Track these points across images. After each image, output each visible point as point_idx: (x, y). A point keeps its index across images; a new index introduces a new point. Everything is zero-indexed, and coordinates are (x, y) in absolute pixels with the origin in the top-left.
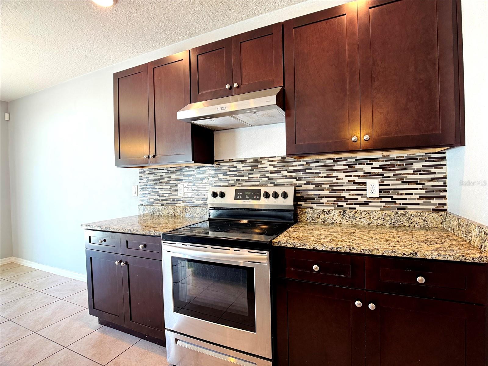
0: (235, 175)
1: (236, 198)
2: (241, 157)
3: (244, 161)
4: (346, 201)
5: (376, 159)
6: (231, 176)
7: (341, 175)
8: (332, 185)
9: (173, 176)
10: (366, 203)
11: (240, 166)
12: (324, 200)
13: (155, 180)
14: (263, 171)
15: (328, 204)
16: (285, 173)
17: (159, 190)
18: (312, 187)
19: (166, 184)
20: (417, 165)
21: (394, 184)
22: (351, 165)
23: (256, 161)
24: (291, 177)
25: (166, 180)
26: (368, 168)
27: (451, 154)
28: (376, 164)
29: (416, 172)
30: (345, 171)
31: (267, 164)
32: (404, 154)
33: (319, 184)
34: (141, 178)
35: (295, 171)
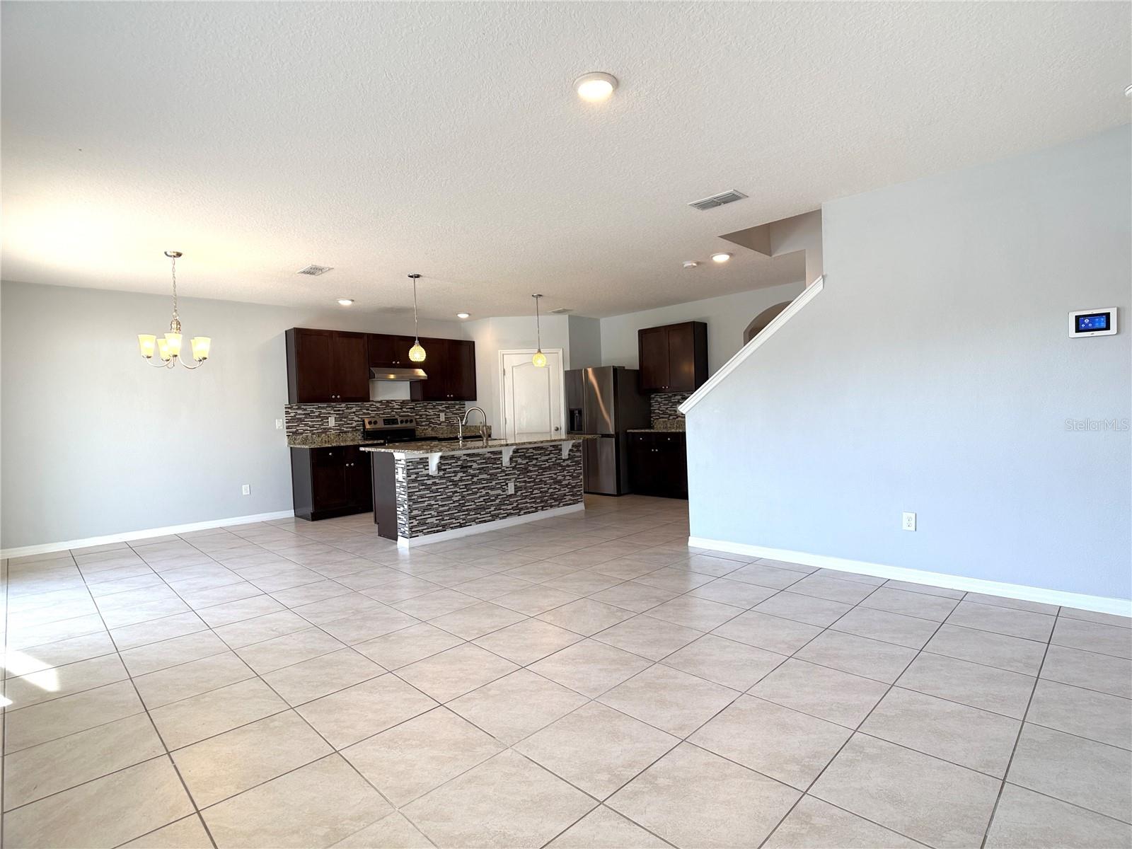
0: (375, 411)
1: (385, 424)
2: (379, 399)
3: (381, 402)
4: (433, 423)
5: (443, 404)
6: (372, 411)
7: (430, 411)
8: (427, 415)
9: (323, 411)
10: (440, 424)
11: (378, 405)
12: (424, 424)
13: (304, 414)
14: (393, 409)
15: (426, 425)
16: (404, 410)
17: (310, 423)
18: (418, 417)
19: (317, 417)
20: (457, 407)
21: (450, 415)
22: (434, 406)
23: (388, 402)
24: (408, 412)
25: (317, 414)
26: (440, 408)
27: (469, 405)
28: (443, 406)
29: (457, 410)
30: (432, 409)
31: (395, 404)
32: (453, 402)
33: (421, 415)
34: (287, 413)
35: (410, 408)
